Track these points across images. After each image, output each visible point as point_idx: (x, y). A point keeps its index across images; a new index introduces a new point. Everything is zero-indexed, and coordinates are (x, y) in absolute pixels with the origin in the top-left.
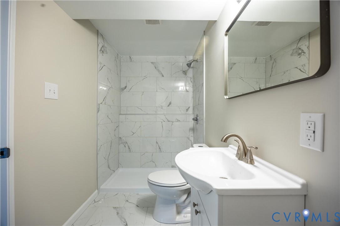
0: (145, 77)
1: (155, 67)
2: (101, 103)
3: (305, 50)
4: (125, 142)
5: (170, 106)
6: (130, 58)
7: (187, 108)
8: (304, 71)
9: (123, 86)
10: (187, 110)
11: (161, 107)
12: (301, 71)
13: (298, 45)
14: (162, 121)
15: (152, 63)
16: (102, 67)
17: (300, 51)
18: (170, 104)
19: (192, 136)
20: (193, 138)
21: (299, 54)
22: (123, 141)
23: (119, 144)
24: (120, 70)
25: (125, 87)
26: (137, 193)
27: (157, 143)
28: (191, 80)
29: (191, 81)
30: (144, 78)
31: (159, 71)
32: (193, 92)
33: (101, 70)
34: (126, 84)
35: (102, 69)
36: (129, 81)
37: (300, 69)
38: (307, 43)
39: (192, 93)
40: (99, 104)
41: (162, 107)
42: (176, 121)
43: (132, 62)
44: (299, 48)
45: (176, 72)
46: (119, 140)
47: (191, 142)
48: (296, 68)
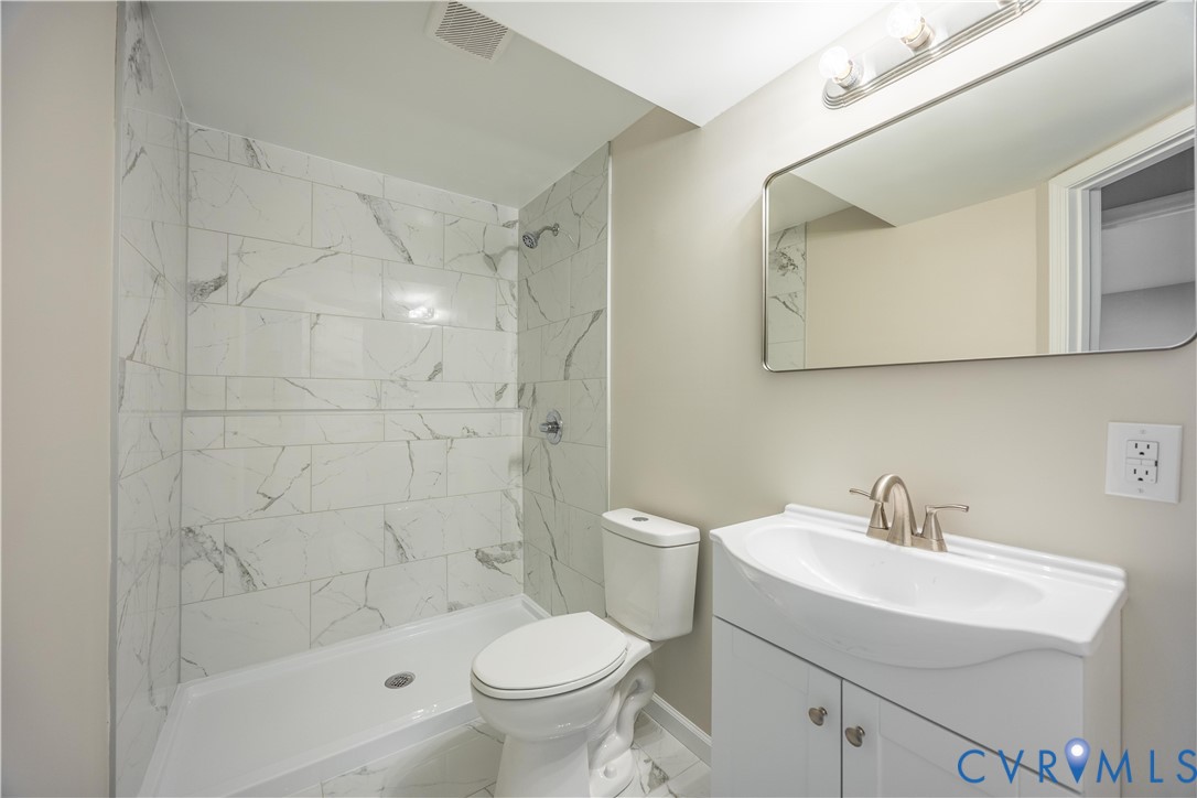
0: (328, 252)
1: (378, 220)
2: (131, 358)
3: (797, 260)
4: (221, 547)
5: (438, 377)
6: (250, 147)
7: (499, 387)
8: (795, 309)
9: (206, 274)
10: (499, 394)
11: (402, 383)
12: (787, 307)
13: (780, 246)
14: (412, 437)
15: (363, 197)
16: (137, 156)
17: (785, 261)
18: (438, 369)
19: (518, 486)
20: (521, 490)
21: (783, 267)
22: (208, 545)
23: (182, 564)
24: (188, 191)
25: (219, 283)
26: (358, 768)
27: (388, 527)
28: (511, 290)
29: (513, 296)
30: (322, 253)
31: (392, 236)
32: (518, 333)
33: (131, 168)
34: (225, 265)
35: (134, 165)
36: (239, 255)
37: (784, 303)
38: (802, 246)
39: (516, 336)
40: (123, 362)
41: (404, 383)
42: (462, 437)
43: (259, 168)
44: (783, 254)
45: (460, 255)
46: (182, 545)
47: (516, 506)
48: (776, 297)
